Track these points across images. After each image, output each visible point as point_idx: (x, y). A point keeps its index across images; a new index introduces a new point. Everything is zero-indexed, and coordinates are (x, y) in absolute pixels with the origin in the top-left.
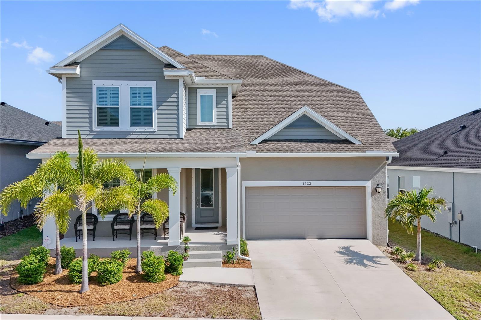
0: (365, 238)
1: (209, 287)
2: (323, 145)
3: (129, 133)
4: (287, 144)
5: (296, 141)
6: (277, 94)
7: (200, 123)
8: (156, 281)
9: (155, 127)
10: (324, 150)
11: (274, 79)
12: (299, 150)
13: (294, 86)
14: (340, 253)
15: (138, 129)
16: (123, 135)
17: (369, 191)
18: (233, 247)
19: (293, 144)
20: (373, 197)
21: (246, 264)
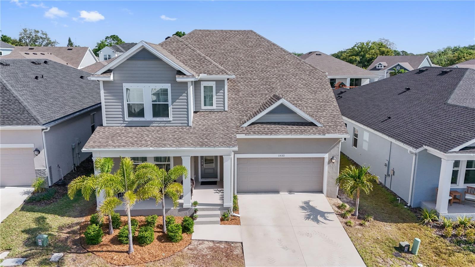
0: (321, 192)
1: (211, 244)
2: (295, 127)
3: (152, 122)
4: (269, 126)
5: (275, 123)
6: (263, 75)
7: (203, 107)
8: (176, 241)
9: (171, 118)
10: (296, 132)
11: (260, 58)
12: (277, 132)
13: (276, 65)
14: (302, 208)
15: (158, 119)
16: (147, 124)
17: (326, 161)
18: (228, 209)
19: (273, 126)
20: (329, 165)
21: (236, 221)
